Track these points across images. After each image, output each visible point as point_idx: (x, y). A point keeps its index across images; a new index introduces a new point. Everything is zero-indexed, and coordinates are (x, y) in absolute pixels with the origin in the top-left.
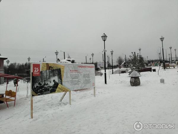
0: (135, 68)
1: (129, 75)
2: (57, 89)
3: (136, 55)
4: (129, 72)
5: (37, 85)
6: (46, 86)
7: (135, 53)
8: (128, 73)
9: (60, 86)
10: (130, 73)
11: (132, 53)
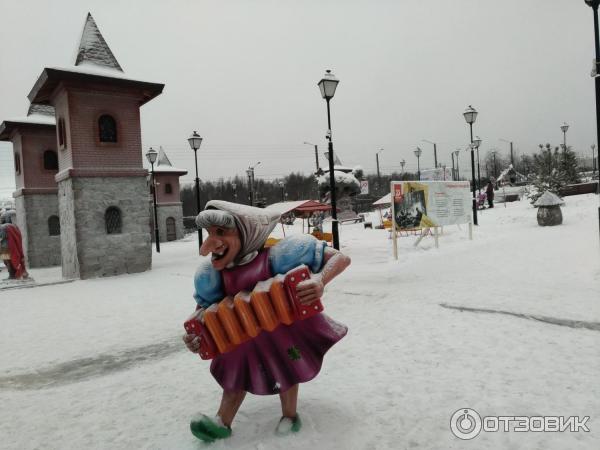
0: (548, 185)
1: (532, 203)
2: (421, 222)
3: (553, 151)
4: (533, 198)
5: (399, 214)
6: (409, 217)
7: (548, 146)
8: (530, 200)
9: (424, 217)
10: (535, 198)
11: (541, 147)
